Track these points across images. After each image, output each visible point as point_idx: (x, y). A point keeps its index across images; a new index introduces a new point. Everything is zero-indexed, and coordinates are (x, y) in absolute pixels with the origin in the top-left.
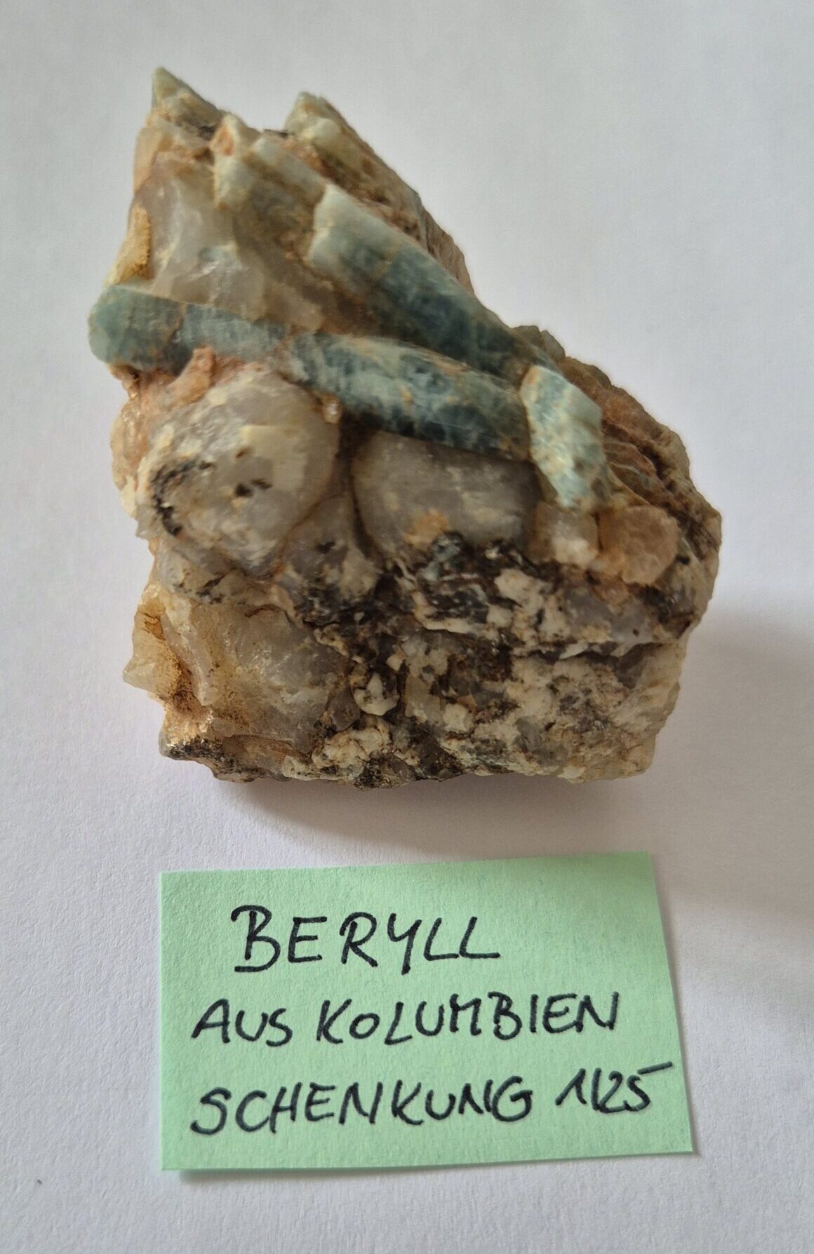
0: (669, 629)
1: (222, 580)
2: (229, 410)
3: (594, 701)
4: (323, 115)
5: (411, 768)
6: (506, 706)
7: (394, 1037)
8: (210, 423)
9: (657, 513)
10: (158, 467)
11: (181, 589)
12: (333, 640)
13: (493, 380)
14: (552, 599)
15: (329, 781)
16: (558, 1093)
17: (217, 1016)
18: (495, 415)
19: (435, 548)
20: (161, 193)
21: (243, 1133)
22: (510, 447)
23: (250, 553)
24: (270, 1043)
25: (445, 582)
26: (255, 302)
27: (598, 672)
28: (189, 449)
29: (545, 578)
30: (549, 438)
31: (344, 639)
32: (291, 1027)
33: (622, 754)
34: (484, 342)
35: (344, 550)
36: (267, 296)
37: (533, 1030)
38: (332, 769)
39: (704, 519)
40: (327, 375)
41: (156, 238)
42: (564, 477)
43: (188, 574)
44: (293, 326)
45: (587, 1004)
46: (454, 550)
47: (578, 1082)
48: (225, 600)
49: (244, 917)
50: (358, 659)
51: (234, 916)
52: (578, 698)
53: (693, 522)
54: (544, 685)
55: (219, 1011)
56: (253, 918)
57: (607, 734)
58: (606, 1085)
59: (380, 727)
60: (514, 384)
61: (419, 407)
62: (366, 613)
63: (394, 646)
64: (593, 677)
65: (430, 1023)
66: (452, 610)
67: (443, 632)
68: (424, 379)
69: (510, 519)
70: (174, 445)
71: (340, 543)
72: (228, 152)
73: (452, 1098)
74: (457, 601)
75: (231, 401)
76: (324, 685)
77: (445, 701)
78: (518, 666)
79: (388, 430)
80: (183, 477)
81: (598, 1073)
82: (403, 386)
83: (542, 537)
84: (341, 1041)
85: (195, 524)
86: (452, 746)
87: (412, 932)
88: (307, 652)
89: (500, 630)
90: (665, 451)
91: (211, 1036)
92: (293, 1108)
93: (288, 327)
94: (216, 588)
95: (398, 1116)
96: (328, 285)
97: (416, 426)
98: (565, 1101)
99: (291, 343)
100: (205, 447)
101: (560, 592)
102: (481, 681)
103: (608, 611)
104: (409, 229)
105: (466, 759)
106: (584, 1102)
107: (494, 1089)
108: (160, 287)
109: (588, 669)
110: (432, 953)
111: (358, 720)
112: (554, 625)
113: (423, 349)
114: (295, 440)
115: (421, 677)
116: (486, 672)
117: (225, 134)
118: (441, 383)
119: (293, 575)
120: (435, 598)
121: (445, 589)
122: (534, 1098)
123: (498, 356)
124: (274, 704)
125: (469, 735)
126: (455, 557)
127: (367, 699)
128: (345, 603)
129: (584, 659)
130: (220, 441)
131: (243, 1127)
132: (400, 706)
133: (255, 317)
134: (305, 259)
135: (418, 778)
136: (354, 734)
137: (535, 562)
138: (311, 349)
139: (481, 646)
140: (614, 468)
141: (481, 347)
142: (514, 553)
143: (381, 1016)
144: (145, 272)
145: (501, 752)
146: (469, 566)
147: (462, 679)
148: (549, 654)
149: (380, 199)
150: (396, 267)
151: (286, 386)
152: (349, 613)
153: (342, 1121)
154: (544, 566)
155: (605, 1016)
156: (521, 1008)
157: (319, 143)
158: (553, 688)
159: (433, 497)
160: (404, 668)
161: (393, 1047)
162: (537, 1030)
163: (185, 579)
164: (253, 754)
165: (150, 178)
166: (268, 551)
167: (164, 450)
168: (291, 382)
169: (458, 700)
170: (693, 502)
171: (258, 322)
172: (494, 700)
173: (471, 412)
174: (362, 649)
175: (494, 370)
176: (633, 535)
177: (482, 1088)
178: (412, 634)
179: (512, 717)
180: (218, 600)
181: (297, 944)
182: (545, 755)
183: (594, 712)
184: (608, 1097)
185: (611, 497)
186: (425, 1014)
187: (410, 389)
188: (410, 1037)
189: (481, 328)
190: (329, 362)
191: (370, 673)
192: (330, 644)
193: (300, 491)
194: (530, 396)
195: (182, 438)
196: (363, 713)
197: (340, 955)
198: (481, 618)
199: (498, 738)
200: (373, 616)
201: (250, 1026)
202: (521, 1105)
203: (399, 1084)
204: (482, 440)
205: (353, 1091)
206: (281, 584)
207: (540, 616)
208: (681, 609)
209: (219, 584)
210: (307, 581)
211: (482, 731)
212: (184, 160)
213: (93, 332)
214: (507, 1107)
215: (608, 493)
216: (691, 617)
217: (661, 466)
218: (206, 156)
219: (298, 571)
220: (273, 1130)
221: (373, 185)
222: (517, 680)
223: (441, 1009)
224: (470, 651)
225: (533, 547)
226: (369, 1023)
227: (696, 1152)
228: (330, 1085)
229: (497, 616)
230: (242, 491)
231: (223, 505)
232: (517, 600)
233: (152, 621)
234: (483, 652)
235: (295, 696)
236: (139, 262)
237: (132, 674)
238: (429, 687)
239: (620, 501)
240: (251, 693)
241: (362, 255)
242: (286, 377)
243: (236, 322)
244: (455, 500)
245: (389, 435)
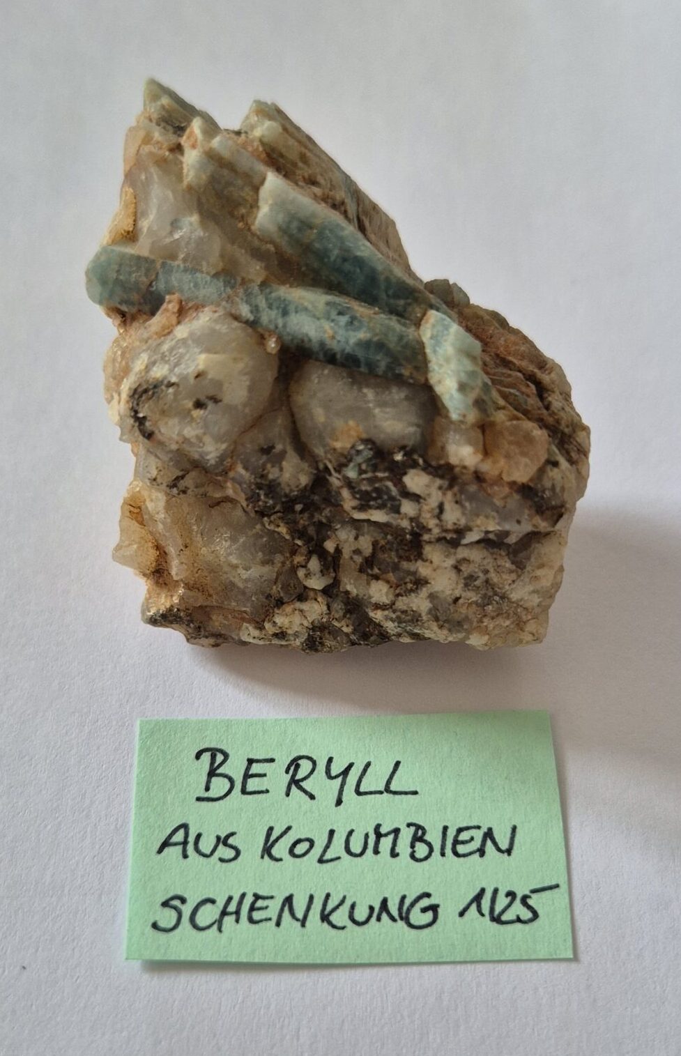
0: (544, 519)
1: (187, 476)
2: (190, 342)
3: (492, 580)
4: (271, 118)
5: (347, 635)
6: (420, 583)
7: (325, 858)
8: (174, 352)
9: (528, 425)
10: (134, 386)
11: (154, 483)
12: (278, 526)
13: (399, 322)
14: (449, 494)
15: (282, 645)
16: (461, 908)
17: (179, 836)
18: (399, 349)
19: (353, 452)
20: (143, 177)
21: (194, 932)
22: (411, 373)
23: (208, 454)
24: (222, 860)
25: (364, 479)
26: (214, 259)
27: (495, 556)
28: (159, 372)
29: (442, 477)
30: (441, 366)
31: (287, 526)
32: (240, 847)
33: (520, 625)
34: (391, 292)
35: (283, 454)
36: (222, 256)
37: (443, 854)
38: (281, 635)
39: (574, 431)
40: (268, 317)
41: (139, 211)
42: (452, 397)
43: (160, 471)
44: (243, 279)
45: (489, 834)
46: (368, 454)
47: (478, 898)
48: (189, 492)
49: (206, 757)
50: (299, 542)
51: (198, 756)
52: (478, 577)
53: (563, 433)
54: (449, 566)
55: (181, 833)
56: (213, 758)
57: (505, 607)
58: (502, 901)
59: (320, 599)
60: (415, 324)
61: (339, 341)
62: (305, 505)
63: (329, 533)
64: (490, 560)
65: (356, 847)
66: (372, 503)
67: (368, 521)
68: (343, 320)
69: (412, 429)
70: (148, 369)
71: (279, 447)
72: (194, 147)
73: (372, 908)
74: (374, 495)
75: (191, 334)
76: (273, 563)
77: (370, 577)
78: (427, 550)
79: (317, 360)
80: (154, 393)
81: (496, 891)
82: (327, 326)
83: (439, 444)
84: (281, 860)
85: (163, 430)
86: (377, 616)
87: (346, 772)
88: (260, 536)
89: (412, 520)
90: (545, 378)
91: (174, 852)
92: (237, 913)
93: (239, 280)
94: (181, 481)
95: (325, 922)
96: (272, 249)
97: (338, 356)
98: (467, 914)
99: (241, 291)
100: (171, 371)
101: (456, 489)
102: (399, 562)
103: (495, 505)
104: (337, 206)
105: (391, 627)
106: (483, 915)
107: (407, 902)
108: (142, 248)
109: (485, 553)
110: (362, 789)
111: (302, 594)
112: (453, 516)
113: (345, 297)
114: (241, 365)
115: (351, 558)
116: (403, 555)
117: (192, 133)
118: (356, 323)
119: (243, 472)
120: (357, 493)
121: (365, 485)
122: (440, 910)
123: (402, 302)
124: (232, 579)
125: (390, 606)
126: (369, 460)
127: (308, 575)
128: (286, 496)
129: (483, 545)
130: (183, 366)
131: (195, 927)
132: (336, 582)
133: (213, 272)
134: (253, 228)
135: (353, 644)
136: (298, 605)
137: (434, 463)
138: (256, 296)
139: (398, 532)
140: (500, 392)
141: (388, 296)
142: (416, 457)
143: (315, 840)
144: (131, 236)
145: (417, 621)
146: (381, 467)
147: (384, 560)
148: (454, 539)
149: (312, 182)
150: (321, 235)
151: (236, 324)
152: (290, 504)
153: (278, 924)
154: (440, 467)
155: (504, 845)
156: (434, 836)
157: (265, 140)
158: (457, 568)
159: (351, 411)
160: (338, 550)
161: (325, 865)
162: (446, 855)
163: (157, 474)
164: (217, 621)
165: (135, 164)
166: (222, 452)
167: (140, 372)
168: (241, 322)
169: (381, 577)
170: (562, 418)
171: (216, 276)
172: (410, 577)
173: (381, 346)
174: (302, 534)
175: (400, 314)
176: (510, 443)
177: (397, 901)
178: (343, 523)
179: (424, 592)
180: (184, 492)
181: (249, 780)
182: (456, 625)
183: (493, 589)
184: (503, 911)
185: (494, 413)
186: (352, 839)
187: (332, 328)
188: (339, 858)
189: (387, 280)
190: (270, 307)
191: (310, 554)
192: (276, 529)
193: (245, 405)
194: (426, 334)
195: (154, 363)
196: (306, 587)
197: (284, 789)
198: (396, 510)
199: (414, 609)
200: (310, 507)
201: (206, 846)
202: (429, 916)
203: (328, 896)
204: (389, 368)
205: (289, 900)
206: (233, 479)
207: (441, 508)
208: (553, 503)
209: (185, 479)
210: (253, 476)
211: (402, 603)
212: (161, 152)
213: (89, 281)
214: (417, 917)
215: (491, 410)
216: (563, 510)
217: (542, 390)
218: (178, 149)
219: (246, 468)
220: (220, 930)
221: (307, 172)
222: (427, 560)
223: (367, 836)
224: (389, 537)
225: (431, 452)
226: (305, 845)
227: (576, 958)
228: (270, 895)
229: (408, 508)
230: (199, 405)
231: (185, 415)
232: (422, 495)
233: (135, 510)
234: (400, 538)
235: (249, 572)
236: (126, 229)
237: (119, 554)
238: (358, 567)
239: (500, 417)
240: (214, 570)
241: (295, 225)
242: (236, 318)
243: (198, 275)
244: (368, 414)
245: (318, 363)
